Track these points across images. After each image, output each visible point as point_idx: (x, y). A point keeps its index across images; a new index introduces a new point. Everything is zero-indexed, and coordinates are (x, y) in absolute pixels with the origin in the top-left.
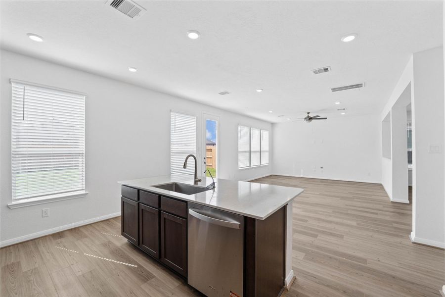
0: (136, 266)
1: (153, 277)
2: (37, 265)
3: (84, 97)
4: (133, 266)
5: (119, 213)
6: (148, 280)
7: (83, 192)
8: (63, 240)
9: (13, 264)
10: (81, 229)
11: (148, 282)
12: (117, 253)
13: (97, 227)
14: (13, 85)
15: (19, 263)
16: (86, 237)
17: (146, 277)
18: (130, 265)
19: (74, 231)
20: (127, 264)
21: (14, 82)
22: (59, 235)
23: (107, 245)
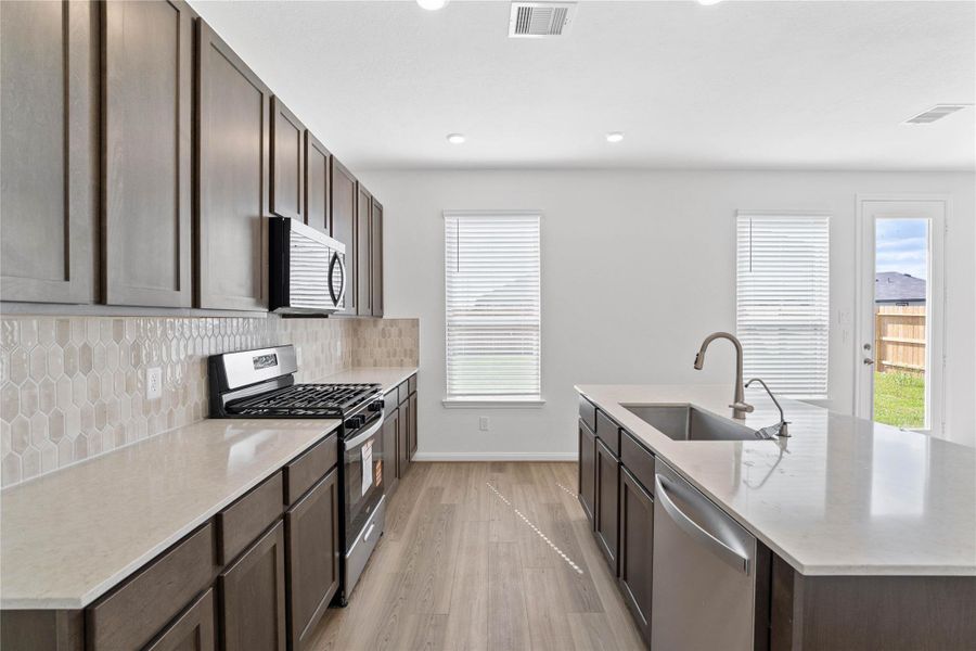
0: (581, 572)
1: (601, 610)
2: (456, 502)
3: (538, 219)
4: (576, 567)
5: (575, 456)
6: (586, 611)
7: (537, 399)
8: (501, 476)
9: (437, 488)
10: (533, 468)
11: (586, 614)
12: (561, 531)
13: (555, 473)
14: (447, 220)
15: (443, 489)
16: (532, 482)
17: (586, 603)
18: (571, 563)
19: (522, 465)
20: (568, 559)
21: (448, 215)
22: (499, 466)
23: (555, 508)
